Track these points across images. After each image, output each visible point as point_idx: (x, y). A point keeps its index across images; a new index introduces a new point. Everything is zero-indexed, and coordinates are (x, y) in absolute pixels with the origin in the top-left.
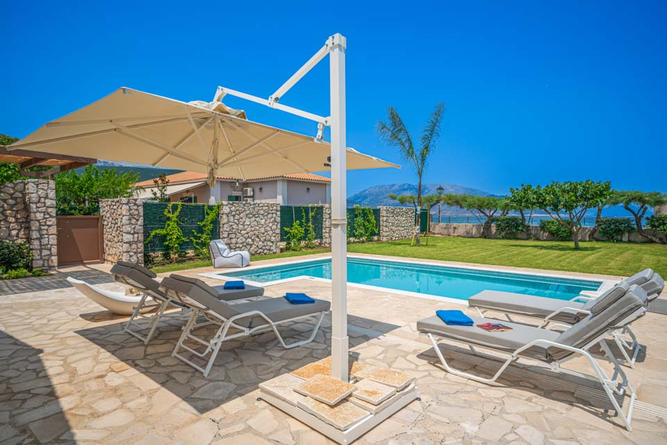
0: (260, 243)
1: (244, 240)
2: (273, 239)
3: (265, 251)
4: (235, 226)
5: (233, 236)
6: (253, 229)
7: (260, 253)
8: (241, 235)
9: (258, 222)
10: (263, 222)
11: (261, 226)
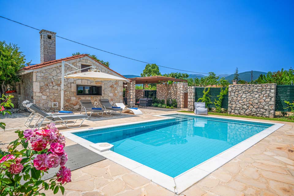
0: (254, 109)
1: (241, 106)
2: (266, 107)
3: (258, 115)
4: (235, 98)
5: (234, 103)
6: (248, 100)
7: (253, 115)
8: (239, 103)
9: (252, 96)
10: (257, 96)
11: (255, 99)
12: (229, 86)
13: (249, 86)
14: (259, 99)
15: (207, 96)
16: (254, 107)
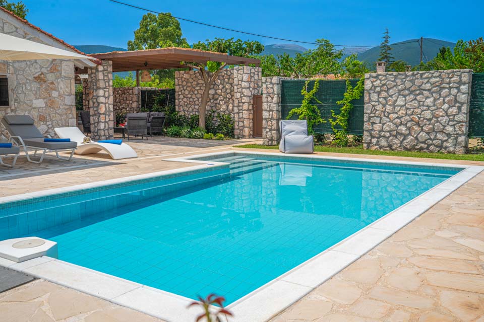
0: (423, 134)
1: (393, 127)
2: (449, 129)
3: (432, 147)
4: (379, 107)
5: (377, 120)
6: (409, 112)
7: (421, 149)
8: (388, 120)
9: (419, 102)
10: (429, 101)
11: (425, 108)
12: (367, 75)
13: (413, 75)
14: (434, 108)
15: (311, 101)
16: (422, 130)
